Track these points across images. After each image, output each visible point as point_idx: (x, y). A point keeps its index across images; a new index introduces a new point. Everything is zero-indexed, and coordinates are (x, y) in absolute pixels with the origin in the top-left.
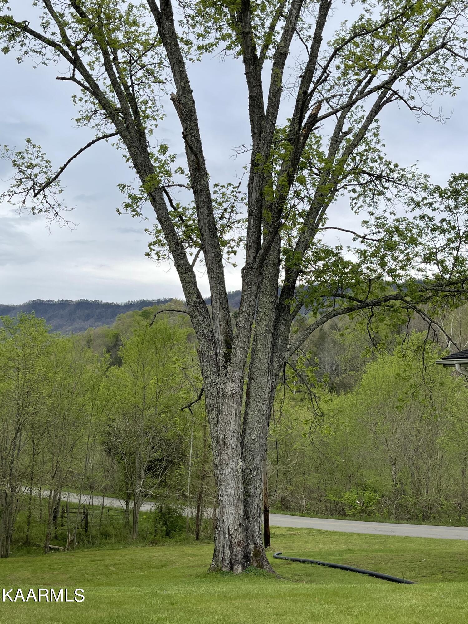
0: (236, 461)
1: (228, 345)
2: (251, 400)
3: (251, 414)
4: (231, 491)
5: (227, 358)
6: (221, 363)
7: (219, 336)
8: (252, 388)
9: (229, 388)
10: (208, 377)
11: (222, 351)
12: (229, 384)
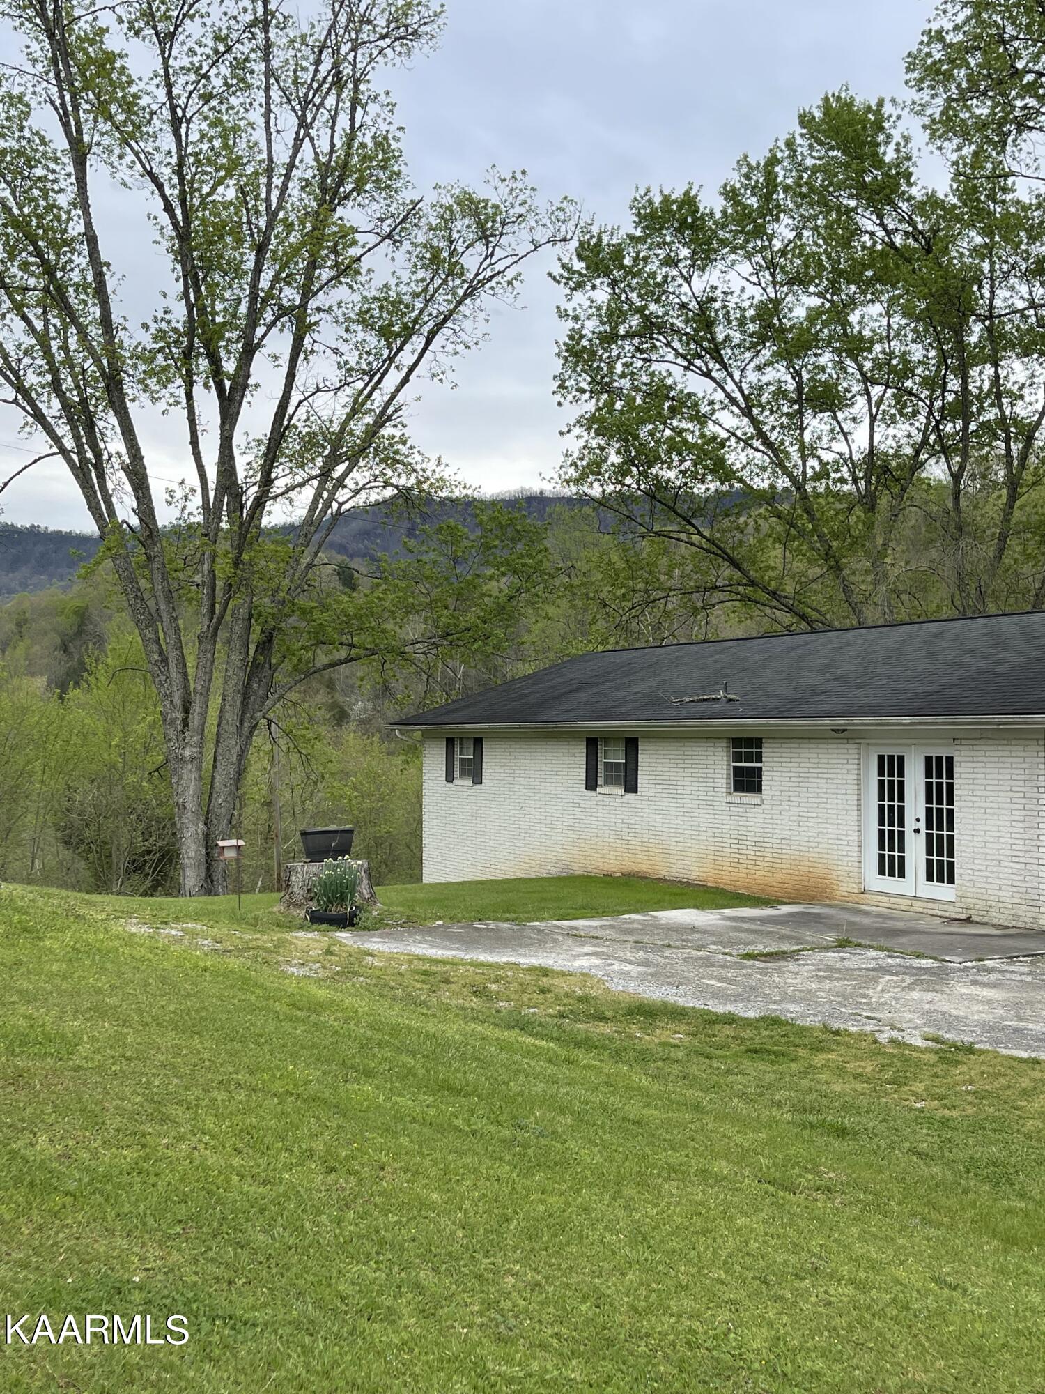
0: (197, 825)
1: (186, 711)
2: (218, 764)
3: (218, 778)
4: (192, 854)
5: (185, 723)
6: (179, 728)
7: (177, 700)
8: (220, 750)
9: (187, 753)
10: (170, 740)
11: (180, 716)
12: (188, 749)
